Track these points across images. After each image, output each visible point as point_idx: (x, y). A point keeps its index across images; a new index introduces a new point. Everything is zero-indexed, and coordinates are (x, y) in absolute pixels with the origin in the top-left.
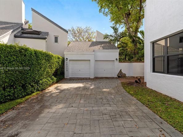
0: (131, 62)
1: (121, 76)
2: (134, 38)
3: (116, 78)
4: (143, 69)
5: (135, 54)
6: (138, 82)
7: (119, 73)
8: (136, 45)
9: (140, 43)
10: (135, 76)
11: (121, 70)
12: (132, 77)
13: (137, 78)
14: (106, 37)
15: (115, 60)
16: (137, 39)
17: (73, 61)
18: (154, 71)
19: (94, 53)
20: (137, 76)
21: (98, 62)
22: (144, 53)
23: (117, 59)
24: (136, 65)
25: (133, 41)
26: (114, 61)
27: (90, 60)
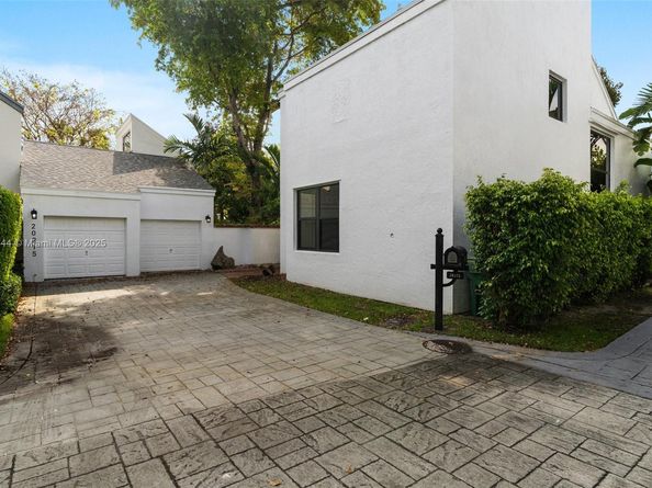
0: (245, 227)
1: (221, 264)
2: (254, 161)
3: (207, 271)
4: (277, 245)
5: (254, 204)
6: (268, 274)
7: (215, 258)
8: (256, 180)
9: (269, 177)
10: (259, 262)
11: (221, 248)
12: (250, 266)
13: (261, 267)
14: (173, 144)
15: (203, 219)
16: (261, 164)
17: (60, 222)
18: (300, 247)
19: (138, 197)
20: (262, 263)
21: (149, 225)
22: (279, 206)
23: (208, 217)
24: (260, 236)
25: (251, 169)
26: (200, 222)
27: (125, 219)
